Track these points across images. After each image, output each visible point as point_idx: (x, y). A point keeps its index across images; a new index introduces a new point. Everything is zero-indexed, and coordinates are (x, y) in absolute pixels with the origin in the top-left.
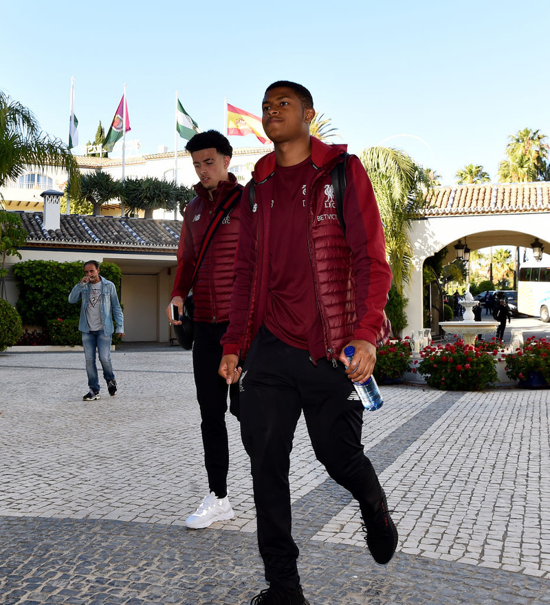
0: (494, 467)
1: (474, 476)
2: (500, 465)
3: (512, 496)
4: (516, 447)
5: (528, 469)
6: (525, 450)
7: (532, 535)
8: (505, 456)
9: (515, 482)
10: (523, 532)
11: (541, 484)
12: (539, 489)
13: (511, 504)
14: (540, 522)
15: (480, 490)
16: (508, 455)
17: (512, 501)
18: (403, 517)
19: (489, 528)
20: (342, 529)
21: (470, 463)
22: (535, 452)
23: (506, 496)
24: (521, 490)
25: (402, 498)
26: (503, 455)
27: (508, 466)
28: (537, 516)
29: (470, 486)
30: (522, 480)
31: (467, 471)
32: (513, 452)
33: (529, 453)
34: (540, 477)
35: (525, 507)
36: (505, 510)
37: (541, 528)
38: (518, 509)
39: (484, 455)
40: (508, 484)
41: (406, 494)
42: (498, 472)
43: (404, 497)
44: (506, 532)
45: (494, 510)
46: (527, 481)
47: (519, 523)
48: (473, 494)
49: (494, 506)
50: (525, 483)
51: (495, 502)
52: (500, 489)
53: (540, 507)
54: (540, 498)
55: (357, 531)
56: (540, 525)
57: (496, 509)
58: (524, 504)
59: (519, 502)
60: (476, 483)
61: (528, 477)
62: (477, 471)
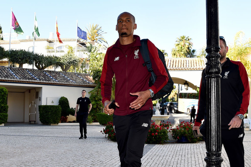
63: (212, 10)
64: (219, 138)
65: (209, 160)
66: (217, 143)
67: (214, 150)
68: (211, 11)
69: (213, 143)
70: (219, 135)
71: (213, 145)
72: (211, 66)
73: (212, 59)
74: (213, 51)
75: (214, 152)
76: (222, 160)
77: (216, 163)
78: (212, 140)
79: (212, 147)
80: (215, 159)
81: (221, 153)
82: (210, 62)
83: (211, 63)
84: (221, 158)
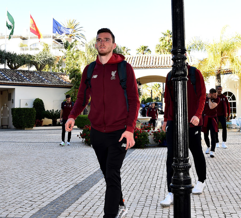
0: (142, 183)
1: (132, 188)
2: (144, 182)
3: (147, 196)
4: (152, 174)
5: (156, 184)
6: (156, 175)
7: (152, 214)
8: (147, 178)
9: (149, 190)
10: (149, 212)
11: (160, 190)
12: (159, 192)
13: (146, 200)
14: (157, 207)
15: (133, 194)
16: (148, 178)
17: (146, 199)
18: (98, 208)
19: (134, 211)
20: (69, 215)
21: (131, 182)
22: (160, 176)
23: (144, 196)
24: (151, 193)
25: (99, 199)
26: (146, 178)
27: (148, 183)
28: (156, 205)
29: (130, 192)
30: (152, 189)
31: (129, 185)
32: (151, 176)
33: (158, 176)
34: (160, 187)
35: (151, 201)
36: (143, 202)
37: (156, 210)
38: (149, 202)
39: (138, 178)
40: (146, 191)
41: (101, 197)
42: (143, 185)
43: (100, 198)
44: (141, 213)
45: (138, 203)
46: (155, 189)
47: (148, 208)
48: (130, 196)
49: (139, 201)
50: (154, 190)
51: (139, 199)
52: (142, 193)
53: (158, 201)
54: (159, 196)
55: (76, 215)
56: (156, 209)
57: (139, 202)
58: (151, 199)
59: (150, 198)
60: (133, 191)
61: (155, 187)
62: (134, 185)
63: (178, 10)
64: (186, 143)
65: (176, 167)
66: (184, 149)
67: (182, 156)
68: (176, 10)
69: (180, 149)
70: (186, 140)
71: (180, 151)
72: (177, 68)
73: (178, 61)
74: (179, 53)
75: (181, 158)
76: (190, 167)
77: (183, 169)
78: (179, 146)
79: (179, 153)
80: (182, 166)
81: (189, 159)
82: (176, 64)
83: (176, 66)
84: (189, 164)
